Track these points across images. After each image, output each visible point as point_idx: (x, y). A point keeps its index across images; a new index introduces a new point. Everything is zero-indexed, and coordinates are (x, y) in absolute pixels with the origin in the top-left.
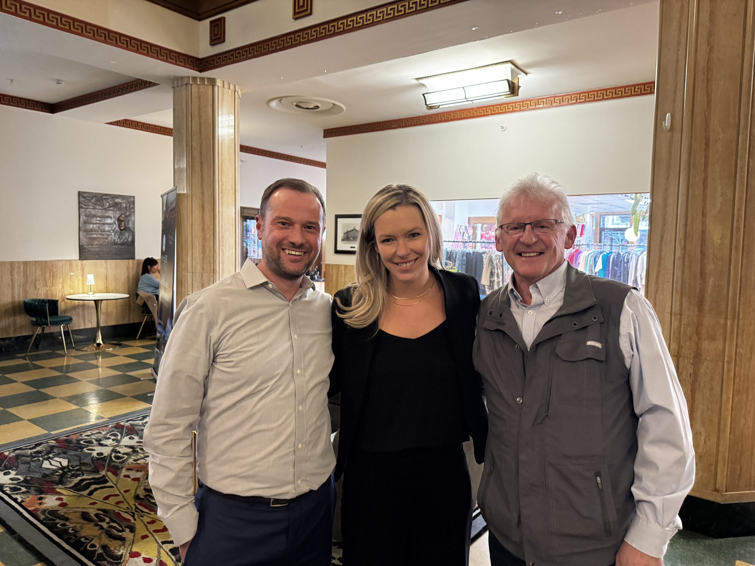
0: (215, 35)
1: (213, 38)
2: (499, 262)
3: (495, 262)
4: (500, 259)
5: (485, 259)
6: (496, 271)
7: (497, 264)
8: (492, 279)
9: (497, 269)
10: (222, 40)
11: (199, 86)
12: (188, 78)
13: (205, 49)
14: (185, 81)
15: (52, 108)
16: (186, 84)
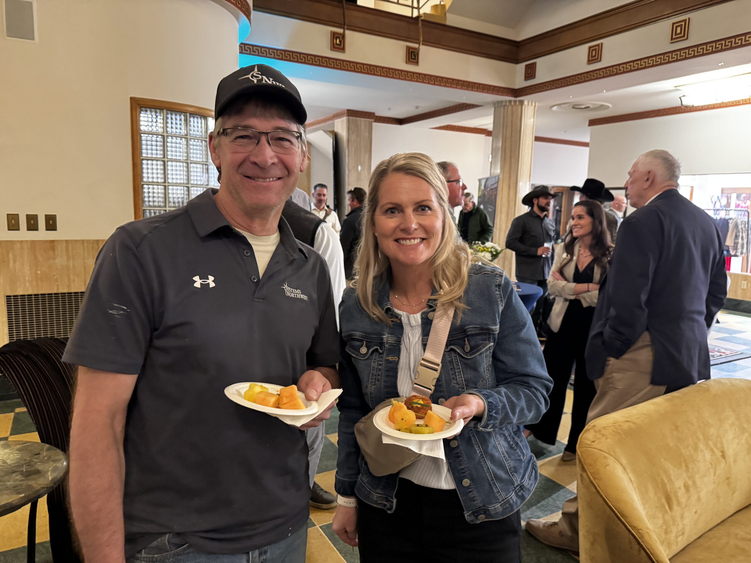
0: (529, 74)
1: (527, 76)
2: (745, 227)
3: (740, 227)
4: (745, 224)
5: (731, 224)
6: (741, 234)
7: (742, 229)
8: (736, 241)
9: (742, 233)
10: (533, 76)
11: (512, 106)
12: (506, 101)
13: (520, 83)
14: (504, 104)
15: (401, 121)
16: (504, 106)
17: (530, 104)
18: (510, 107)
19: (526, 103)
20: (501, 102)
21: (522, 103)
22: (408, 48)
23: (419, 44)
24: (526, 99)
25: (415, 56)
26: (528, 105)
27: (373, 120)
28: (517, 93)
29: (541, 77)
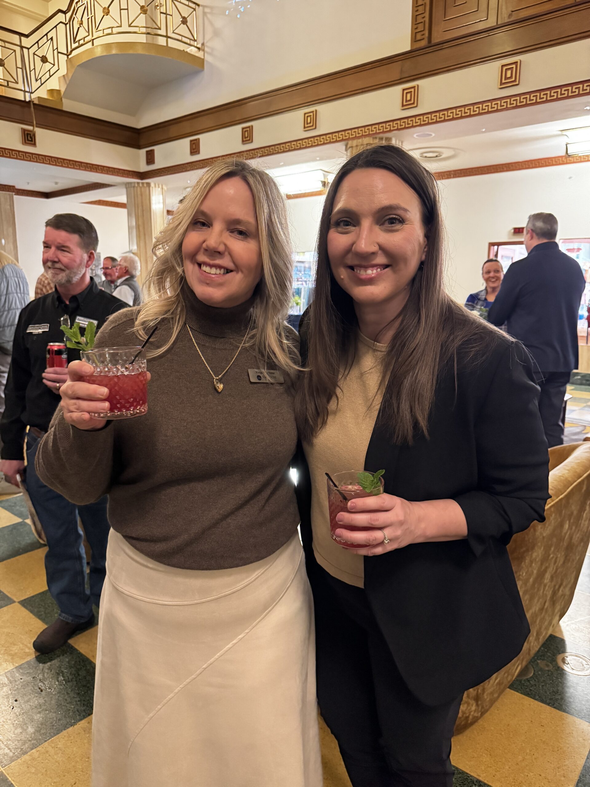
0: (149, 159)
1: (148, 161)
10: (153, 162)
11: (141, 188)
12: (134, 183)
13: (143, 167)
14: (133, 185)
15: (47, 195)
16: (134, 187)
17: (157, 186)
18: (139, 189)
19: (152, 185)
20: (131, 183)
21: (149, 185)
22: (24, 131)
23: (33, 126)
24: (151, 181)
25: (31, 137)
26: (155, 186)
27: (14, 193)
28: (142, 176)
29: (160, 163)
